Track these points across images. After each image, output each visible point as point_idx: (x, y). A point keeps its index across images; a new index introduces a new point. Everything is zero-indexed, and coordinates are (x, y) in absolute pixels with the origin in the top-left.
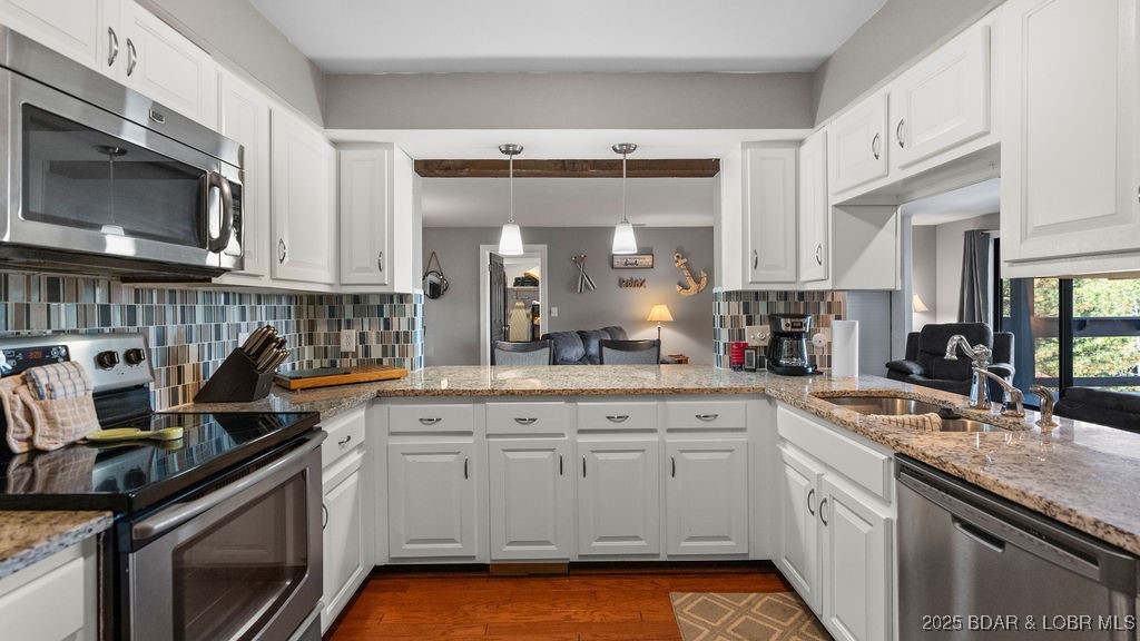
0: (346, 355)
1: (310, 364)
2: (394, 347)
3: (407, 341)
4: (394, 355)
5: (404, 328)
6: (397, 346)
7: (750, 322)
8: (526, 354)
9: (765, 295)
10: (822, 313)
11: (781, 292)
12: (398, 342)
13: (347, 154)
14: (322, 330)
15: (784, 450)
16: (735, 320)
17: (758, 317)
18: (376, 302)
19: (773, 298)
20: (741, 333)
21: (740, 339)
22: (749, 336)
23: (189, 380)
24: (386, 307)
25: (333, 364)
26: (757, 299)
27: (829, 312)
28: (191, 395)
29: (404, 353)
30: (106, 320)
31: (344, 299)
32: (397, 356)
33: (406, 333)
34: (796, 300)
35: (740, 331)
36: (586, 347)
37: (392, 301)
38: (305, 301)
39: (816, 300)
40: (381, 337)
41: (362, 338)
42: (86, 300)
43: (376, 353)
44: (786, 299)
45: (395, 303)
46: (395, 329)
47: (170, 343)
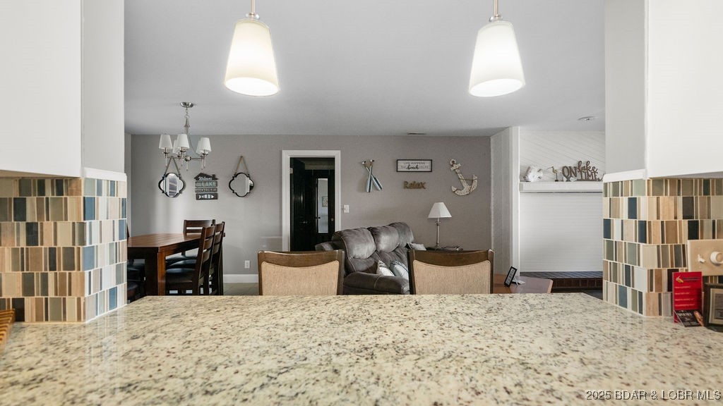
2: (45, 277)
3: (70, 265)
4: (45, 292)
5: (64, 241)
6: (51, 275)
7: (694, 233)
8: (306, 270)
12: (53, 268)
16: (668, 229)
17: (707, 224)
18: (11, 190)
20: (680, 252)
21: (678, 264)
22: (694, 256)
24: (31, 202)
26: (706, 192)
29: (64, 288)
32: (51, 294)
33: (69, 252)
35: (677, 247)
36: (377, 242)
37: (42, 192)
40: (21, 259)
43: (12, 288)
45: (49, 193)
46: (48, 243)
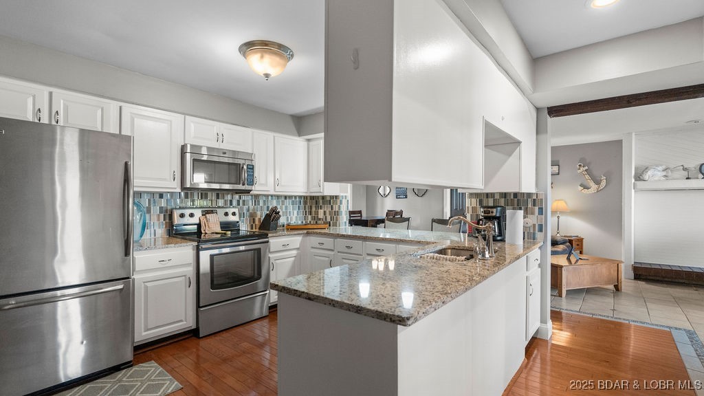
0: (320, 219)
1: (310, 222)
2: (334, 217)
3: (338, 215)
4: (334, 221)
5: (337, 209)
9: (493, 195)
10: (530, 206)
11: (502, 193)
12: (335, 215)
13: (311, 143)
14: (314, 209)
16: (474, 209)
18: (328, 199)
19: (497, 197)
23: (257, 222)
24: (332, 201)
25: (317, 222)
26: (487, 197)
27: (534, 205)
28: (258, 227)
29: (337, 220)
30: (231, 204)
31: (320, 198)
33: (338, 212)
34: (512, 198)
37: (333, 199)
38: (309, 198)
39: (525, 198)
40: (330, 214)
41: (325, 212)
42: (226, 198)
43: (329, 220)
44: (505, 197)
46: (334, 210)
47: (251, 211)
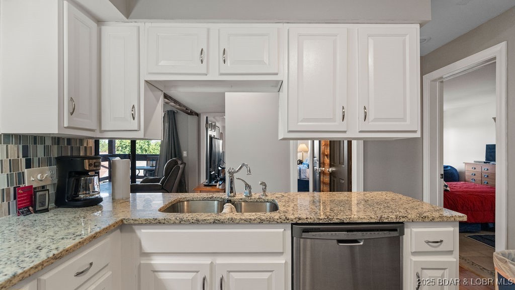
7: (29, 165)
15: (152, 262)
16: (13, 164)
17: (36, 160)
20: (21, 177)
21: (20, 183)
22: (29, 178)
26: (35, 143)
35: (19, 174)
39: (78, 145)
44: (58, 144)
